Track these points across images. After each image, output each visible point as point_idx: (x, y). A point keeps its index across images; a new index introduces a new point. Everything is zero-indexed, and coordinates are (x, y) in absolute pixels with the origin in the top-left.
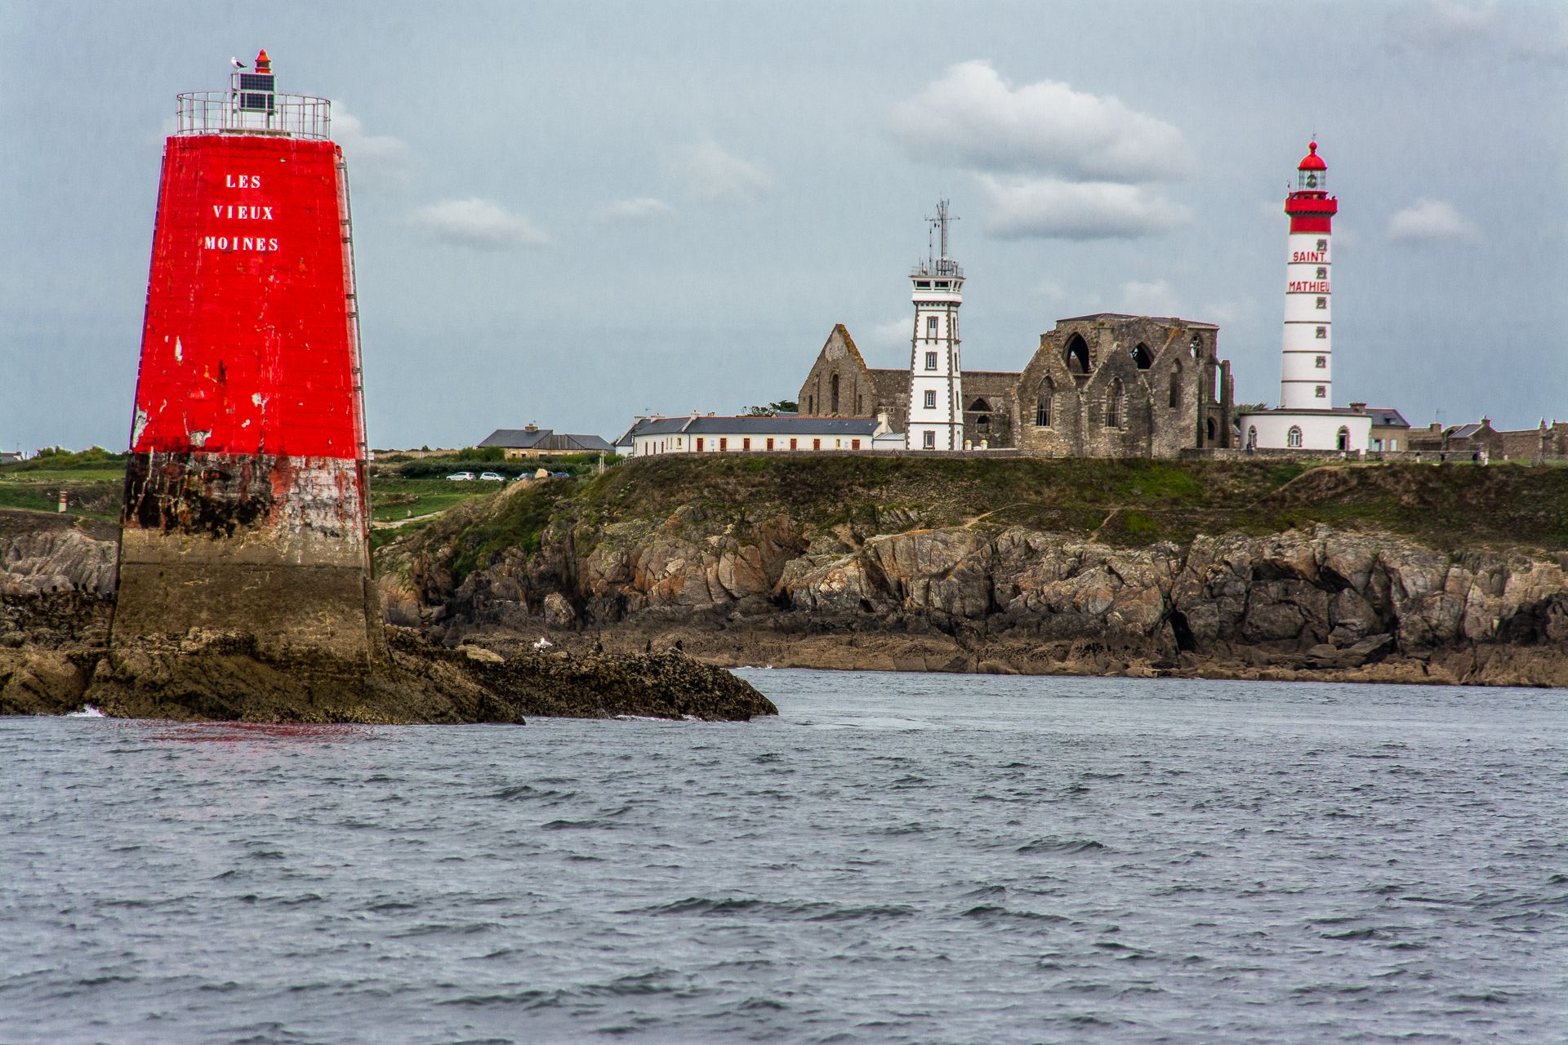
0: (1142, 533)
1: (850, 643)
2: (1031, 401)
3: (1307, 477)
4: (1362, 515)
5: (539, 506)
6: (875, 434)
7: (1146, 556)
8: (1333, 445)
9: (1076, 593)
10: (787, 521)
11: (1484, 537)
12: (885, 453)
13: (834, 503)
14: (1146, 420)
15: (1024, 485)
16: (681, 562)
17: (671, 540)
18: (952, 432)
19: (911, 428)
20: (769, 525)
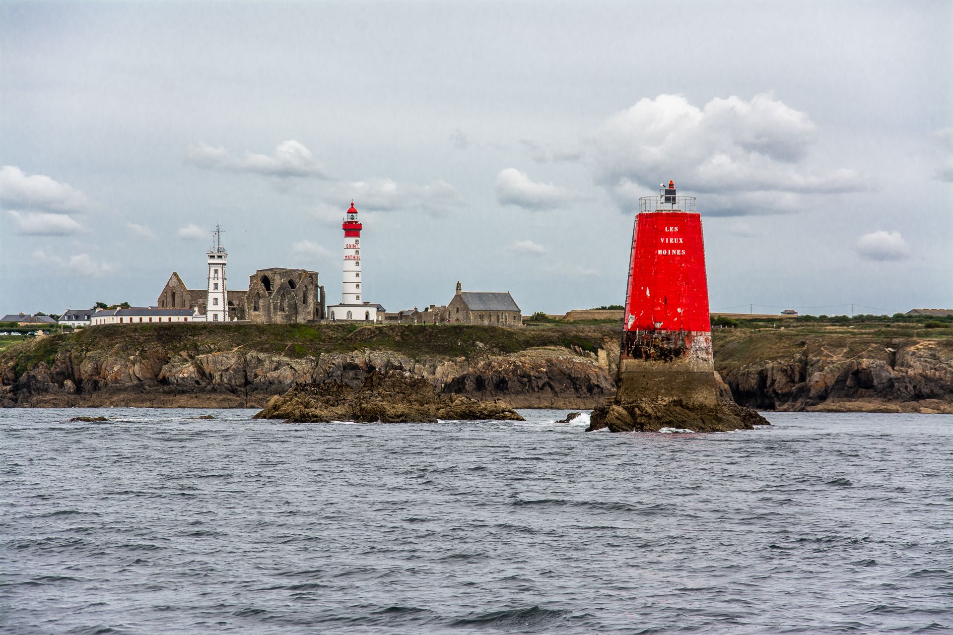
0: (301, 353)
1: (196, 397)
2: (252, 302)
3: (359, 330)
4: (381, 345)
5: (53, 345)
6: (194, 315)
7: (303, 361)
8: (364, 319)
9: (279, 376)
10: (161, 350)
11: (426, 353)
12: (199, 322)
13: (179, 342)
14: (295, 309)
15: (254, 334)
16: (119, 366)
17: (115, 358)
18: (224, 314)
19: (208, 313)
20: (154, 351)
